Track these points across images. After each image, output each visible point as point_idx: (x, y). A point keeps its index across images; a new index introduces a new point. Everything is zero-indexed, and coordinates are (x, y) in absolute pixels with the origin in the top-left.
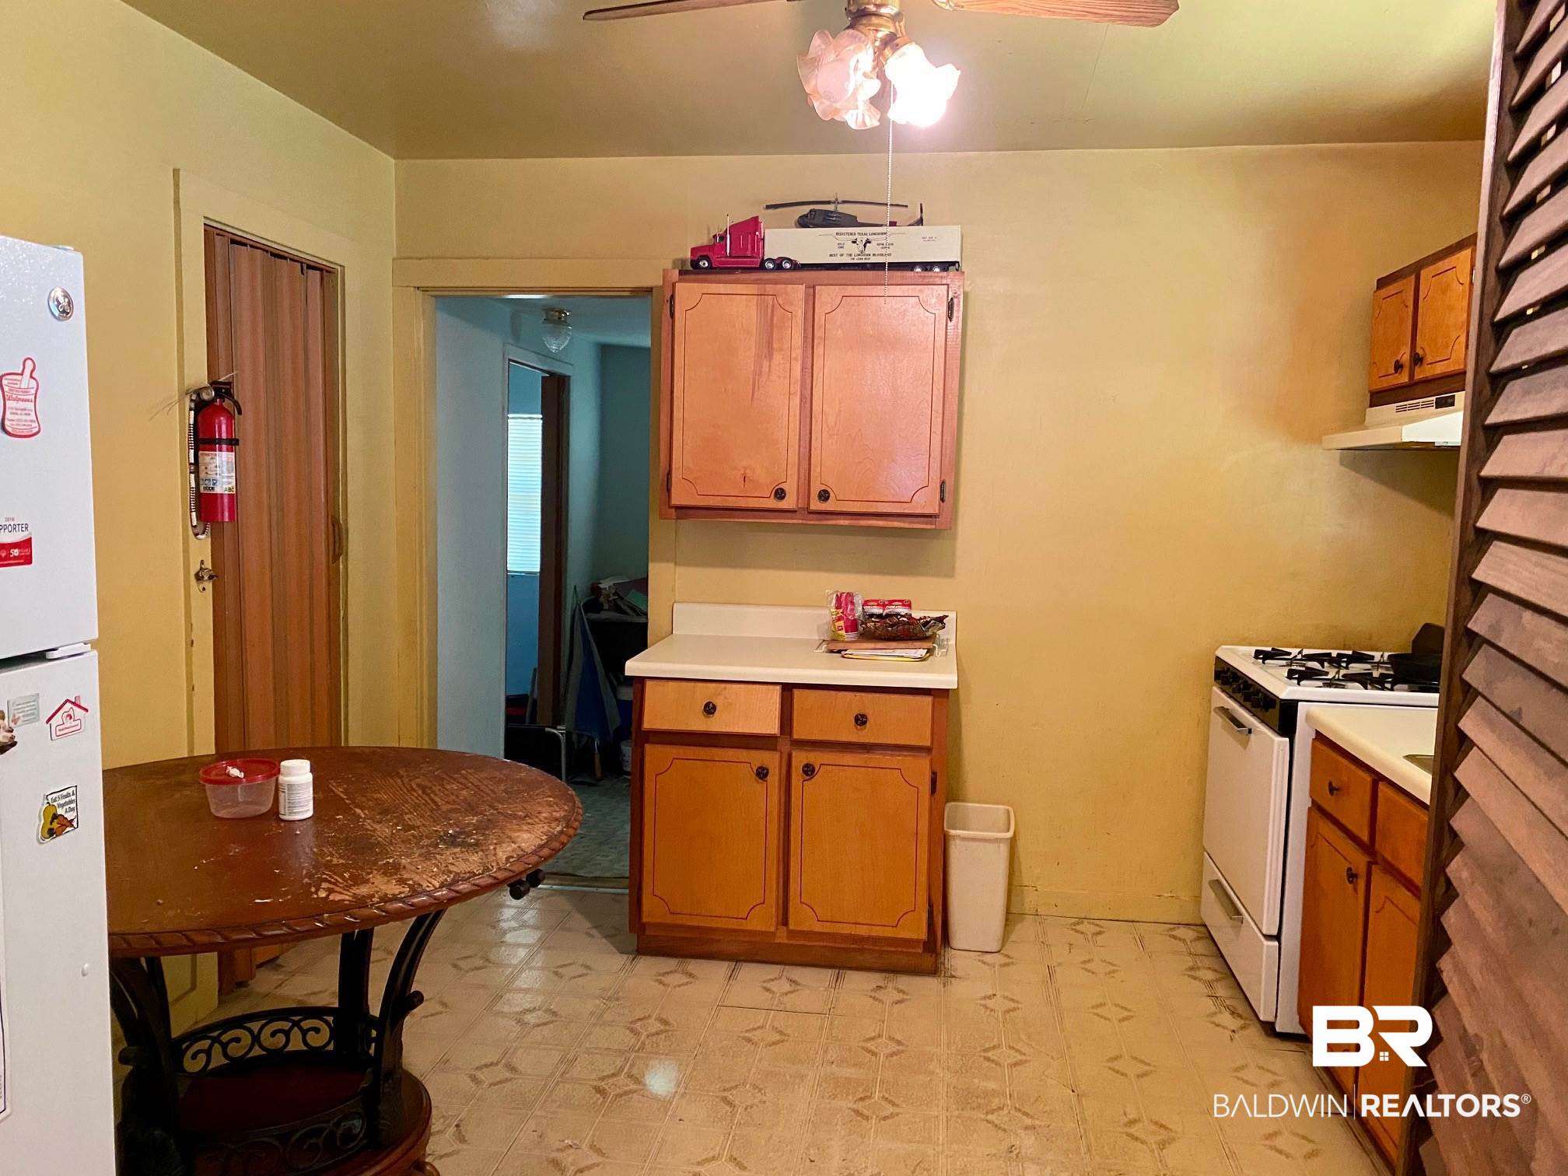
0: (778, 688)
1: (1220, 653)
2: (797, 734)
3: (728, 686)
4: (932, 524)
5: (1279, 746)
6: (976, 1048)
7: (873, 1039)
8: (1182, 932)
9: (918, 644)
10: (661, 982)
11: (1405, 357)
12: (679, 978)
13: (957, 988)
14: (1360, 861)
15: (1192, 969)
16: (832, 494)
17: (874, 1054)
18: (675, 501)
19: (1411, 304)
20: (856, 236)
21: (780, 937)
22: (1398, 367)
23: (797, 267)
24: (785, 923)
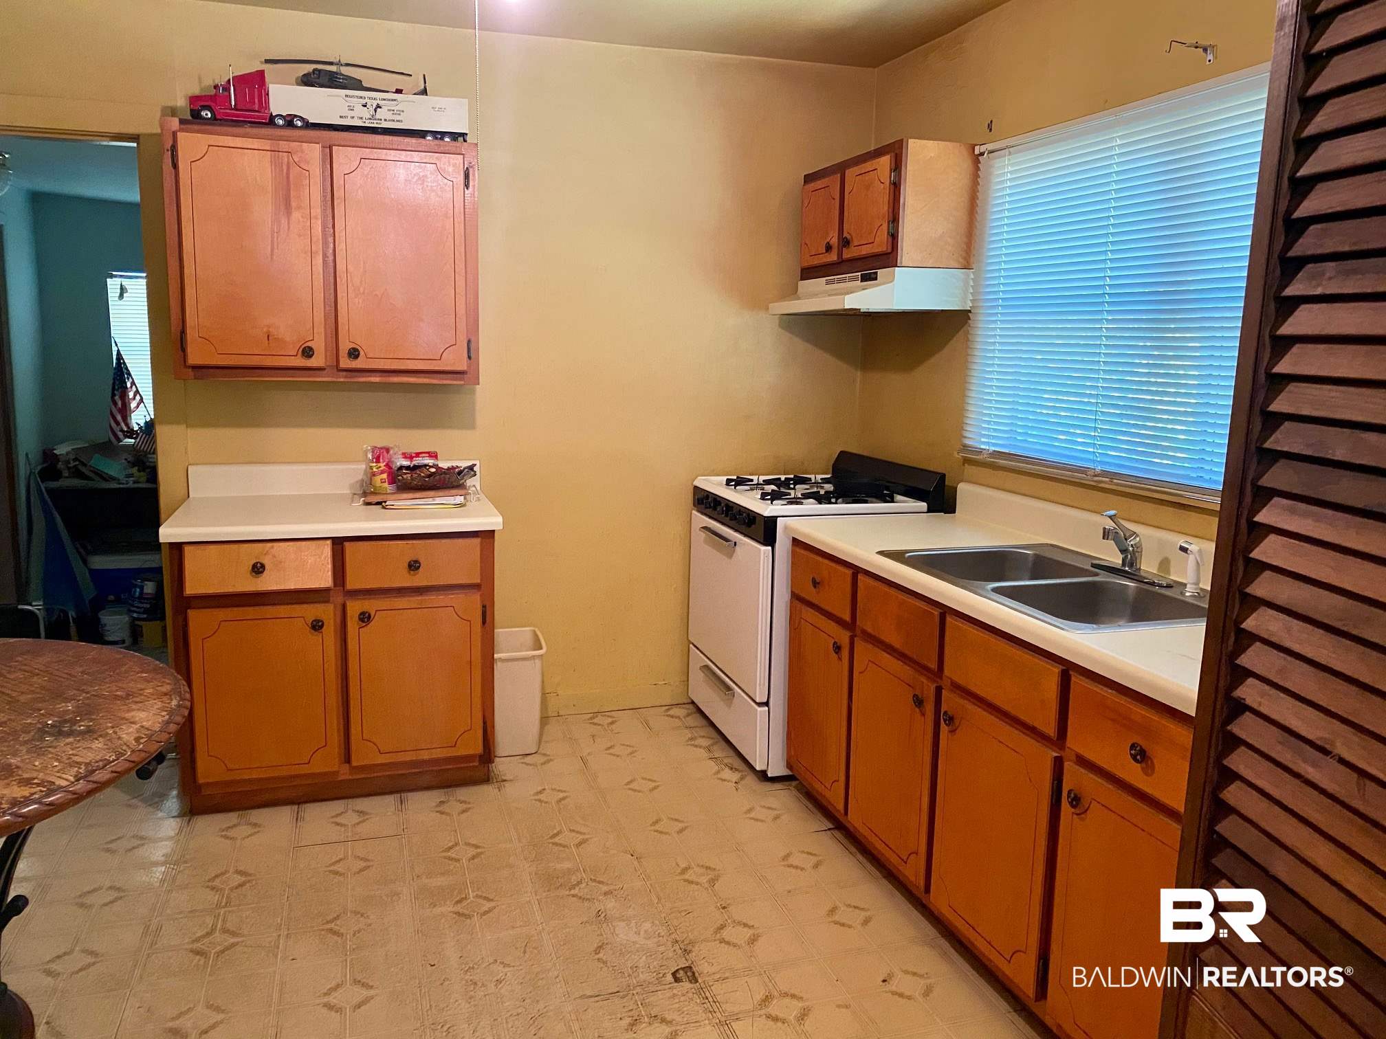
0: (329, 542)
1: (696, 483)
2: (350, 585)
3: (276, 544)
4: (461, 380)
5: (764, 554)
6: (543, 837)
7: (451, 848)
8: (675, 711)
9: (454, 492)
10: (226, 837)
11: (834, 241)
12: (244, 830)
13: (509, 789)
14: (844, 637)
15: (691, 739)
16: (362, 353)
17: (458, 860)
18: (192, 360)
19: (837, 197)
20: (367, 100)
21: (343, 774)
22: (829, 248)
23: (308, 125)
24: (348, 760)
